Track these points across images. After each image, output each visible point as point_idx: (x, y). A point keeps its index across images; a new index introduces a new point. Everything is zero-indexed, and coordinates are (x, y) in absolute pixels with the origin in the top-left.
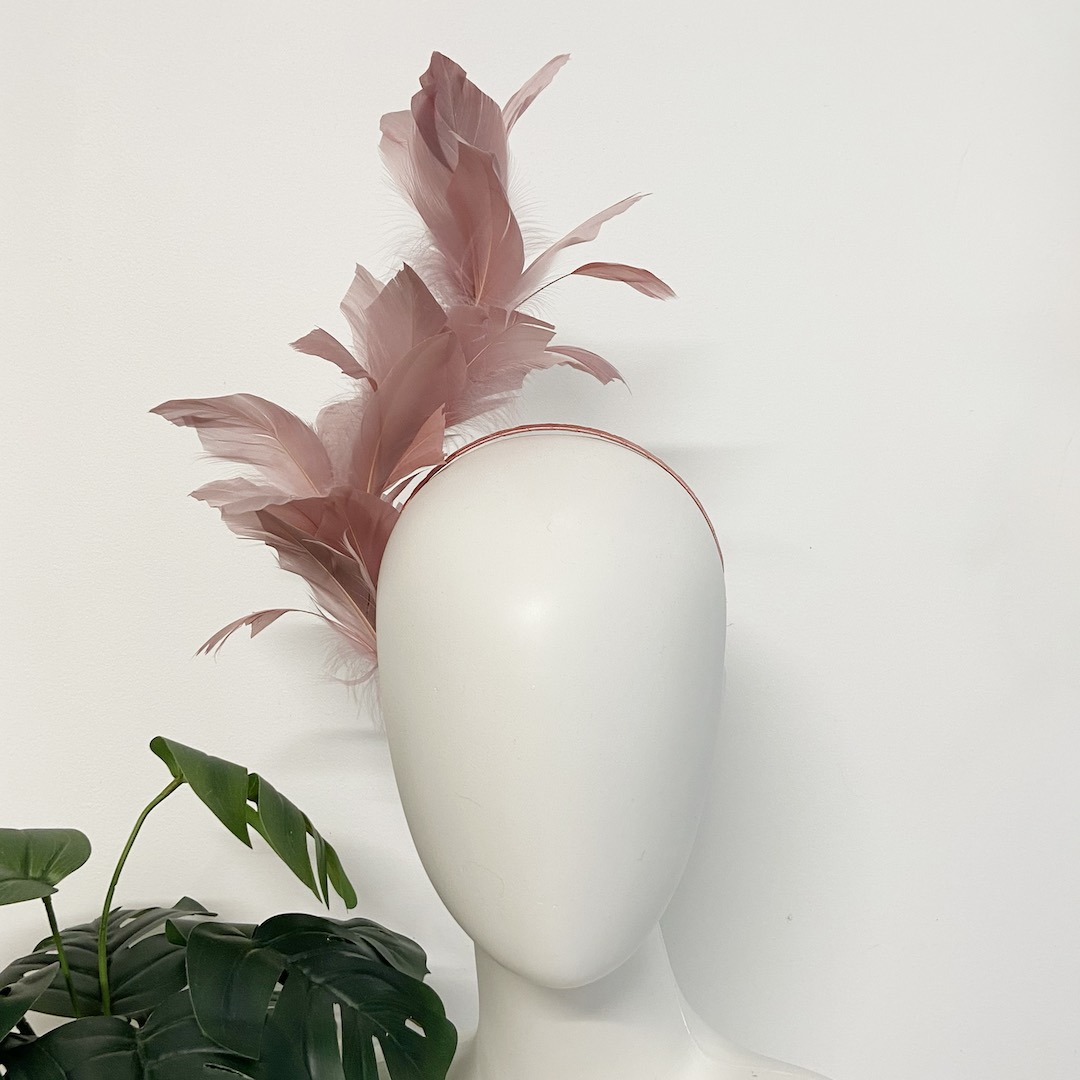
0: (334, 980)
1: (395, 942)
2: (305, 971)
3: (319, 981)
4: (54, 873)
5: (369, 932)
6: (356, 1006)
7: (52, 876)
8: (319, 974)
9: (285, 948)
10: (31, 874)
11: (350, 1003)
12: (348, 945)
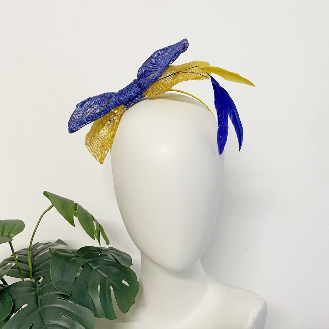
0: (99, 268)
1: (121, 255)
2: (91, 265)
3: (95, 268)
4: (13, 234)
5: (114, 252)
6: (106, 276)
7: (11, 235)
8: (95, 266)
9: (86, 257)
10: (5, 234)
11: (104, 275)
12: (105, 256)
